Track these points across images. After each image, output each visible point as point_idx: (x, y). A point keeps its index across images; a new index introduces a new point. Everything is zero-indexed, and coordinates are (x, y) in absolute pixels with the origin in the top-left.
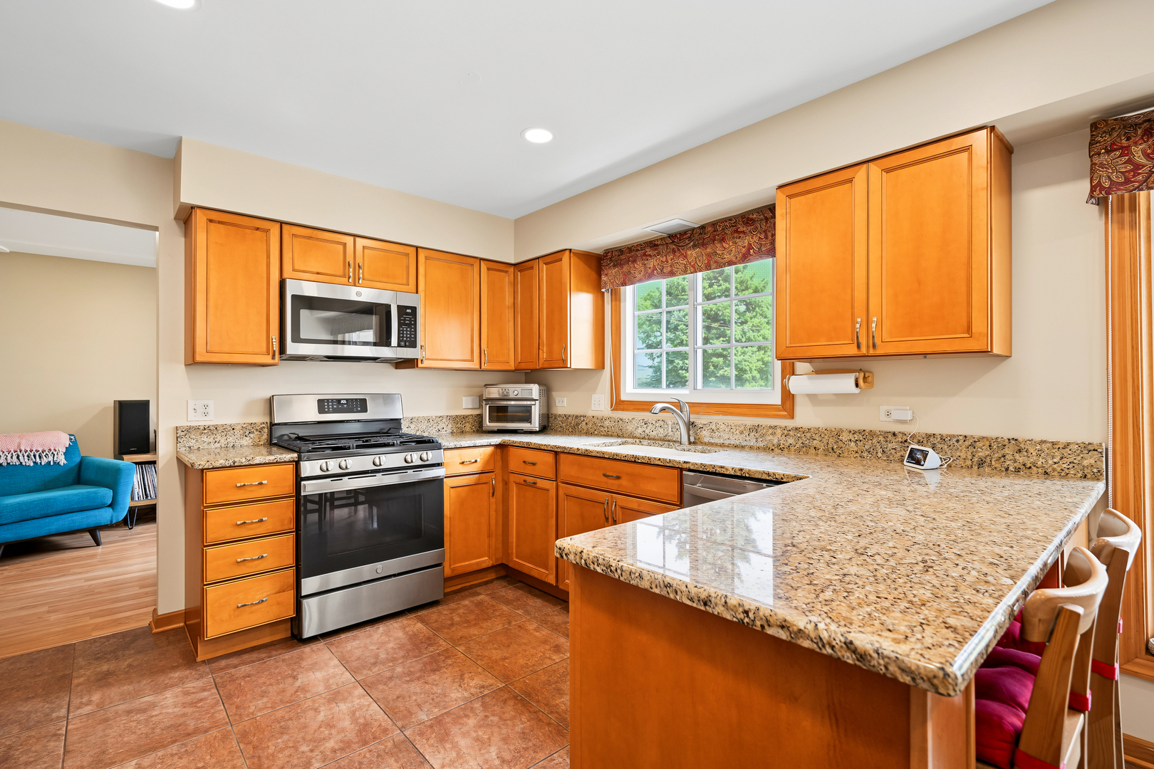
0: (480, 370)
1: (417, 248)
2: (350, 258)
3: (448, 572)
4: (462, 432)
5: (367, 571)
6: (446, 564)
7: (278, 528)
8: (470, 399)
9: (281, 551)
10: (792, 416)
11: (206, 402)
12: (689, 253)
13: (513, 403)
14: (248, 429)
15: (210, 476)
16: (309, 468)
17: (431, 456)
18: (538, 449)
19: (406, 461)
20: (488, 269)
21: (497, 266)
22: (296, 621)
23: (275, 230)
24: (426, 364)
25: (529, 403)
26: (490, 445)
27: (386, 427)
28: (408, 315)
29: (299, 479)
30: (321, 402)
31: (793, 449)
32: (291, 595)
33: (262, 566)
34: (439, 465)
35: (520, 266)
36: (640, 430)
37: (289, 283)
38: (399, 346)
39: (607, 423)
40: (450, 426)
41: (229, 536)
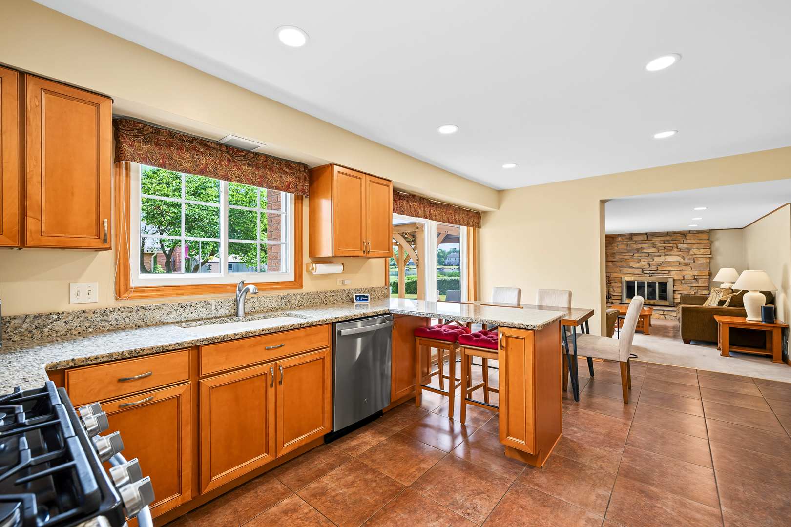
10: (301, 287)
12: (244, 168)
31: (305, 305)
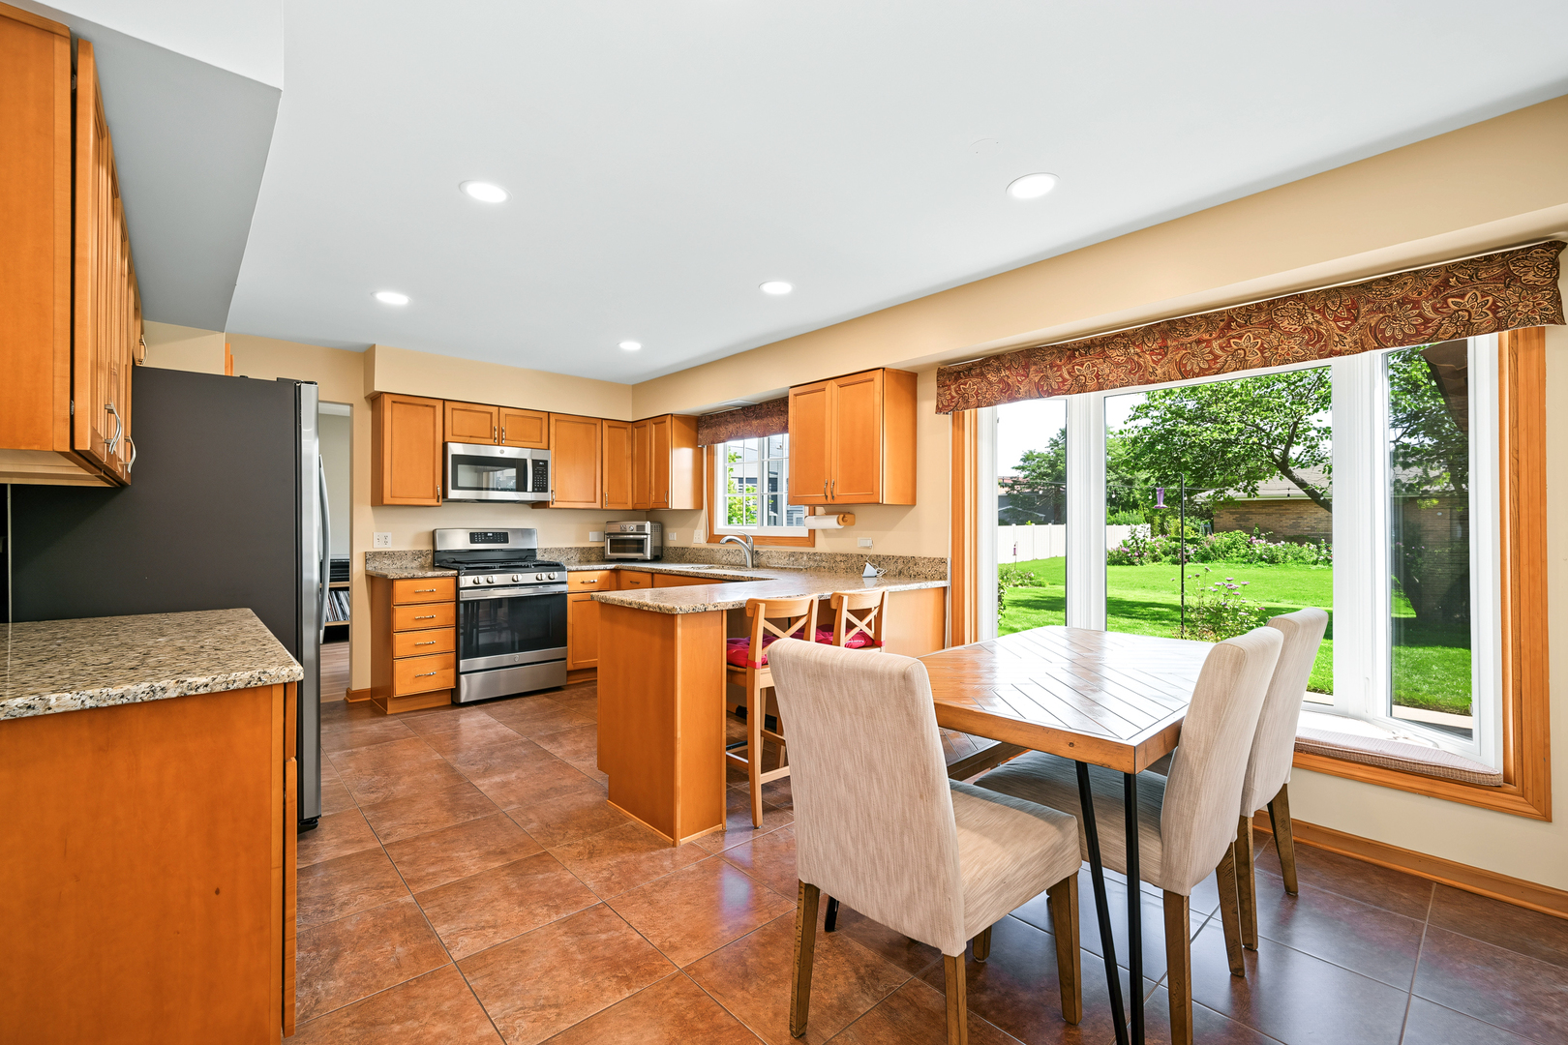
0: (602, 510)
1: (549, 413)
2: (495, 425)
3: (570, 667)
4: (589, 562)
5: (506, 658)
6: (569, 660)
7: (443, 623)
8: (595, 533)
9: (445, 640)
10: (813, 545)
11: (386, 534)
13: (631, 536)
14: (419, 554)
15: (398, 584)
16: (467, 581)
17: (556, 575)
18: (641, 571)
19: (537, 579)
20: (609, 427)
21: (616, 424)
22: (455, 692)
23: (439, 406)
24: (556, 505)
25: (642, 536)
26: (606, 570)
27: (524, 555)
28: (541, 468)
29: (458, 589)
30: (472, 535)
31: (812, 568)
32: (452, 672)
33: (432, 649)
34: (564, 583)
35: (638, 424)
36: (725, 558)
37: (451, 446)
38: (533, 491)
39: (703, 553)
40: (578, 556)
41: (410, 627)
